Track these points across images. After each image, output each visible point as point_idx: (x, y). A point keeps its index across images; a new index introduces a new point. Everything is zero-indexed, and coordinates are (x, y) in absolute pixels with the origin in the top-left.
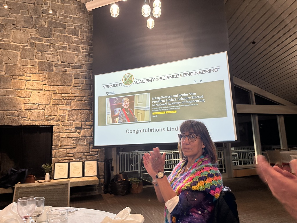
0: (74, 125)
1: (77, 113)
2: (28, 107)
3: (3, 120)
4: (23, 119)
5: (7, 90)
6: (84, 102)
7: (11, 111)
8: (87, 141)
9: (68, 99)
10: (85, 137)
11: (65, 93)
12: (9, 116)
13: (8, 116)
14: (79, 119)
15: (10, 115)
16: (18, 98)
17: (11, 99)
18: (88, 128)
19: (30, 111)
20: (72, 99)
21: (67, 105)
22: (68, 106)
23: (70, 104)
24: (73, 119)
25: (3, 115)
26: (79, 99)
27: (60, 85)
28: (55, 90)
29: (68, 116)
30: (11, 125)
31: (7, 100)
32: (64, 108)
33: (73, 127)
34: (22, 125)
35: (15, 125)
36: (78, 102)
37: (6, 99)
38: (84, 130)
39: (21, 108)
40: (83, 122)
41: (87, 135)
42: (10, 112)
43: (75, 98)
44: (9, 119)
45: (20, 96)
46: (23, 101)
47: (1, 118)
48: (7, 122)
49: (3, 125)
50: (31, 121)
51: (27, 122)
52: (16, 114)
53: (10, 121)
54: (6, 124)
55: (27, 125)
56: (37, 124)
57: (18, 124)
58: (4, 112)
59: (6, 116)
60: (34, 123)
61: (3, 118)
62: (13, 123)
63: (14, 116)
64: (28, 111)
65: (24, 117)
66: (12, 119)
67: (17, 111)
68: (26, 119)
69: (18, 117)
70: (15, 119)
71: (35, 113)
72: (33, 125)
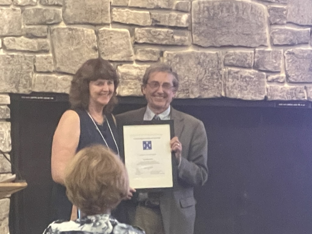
2: (283, 36)
3: (218, 79)
4: (270, 78)
7: (238, 51)
13: (229, 68)
15: (235, 62)
16: (256, 6)
17: (237, 8)
19: (291, 50)
25: (215, 63)
30: (239, 96)
31: (228, 10)
34: (269, 97)
35: (250, 99)
37: (224, 9)
39: (265, 40)
42: (235, 54)
46: (267, 15)
47: (213, 74)
48: (228, 88)
49: (219, 96)
50: (293, 86)
51: (282, 89)
52: (251, 61)
53: (236, 86)
54: (225, 94)
55: (283, 99)
56: (308, 98)
57: (257, 94)
58: (218, 52)
59: (226, 65)
60: (301, 94)
61: (219, 74)
62: (246, 92)
63: (247, 66)
64: (284, 52)
65: (274, 70)
66: (241, 76)
67: (253, 52)
68: (277, 78)
69: (257, 72)
70: (251, 78)
71: (303, 57)
72: (298, 99)
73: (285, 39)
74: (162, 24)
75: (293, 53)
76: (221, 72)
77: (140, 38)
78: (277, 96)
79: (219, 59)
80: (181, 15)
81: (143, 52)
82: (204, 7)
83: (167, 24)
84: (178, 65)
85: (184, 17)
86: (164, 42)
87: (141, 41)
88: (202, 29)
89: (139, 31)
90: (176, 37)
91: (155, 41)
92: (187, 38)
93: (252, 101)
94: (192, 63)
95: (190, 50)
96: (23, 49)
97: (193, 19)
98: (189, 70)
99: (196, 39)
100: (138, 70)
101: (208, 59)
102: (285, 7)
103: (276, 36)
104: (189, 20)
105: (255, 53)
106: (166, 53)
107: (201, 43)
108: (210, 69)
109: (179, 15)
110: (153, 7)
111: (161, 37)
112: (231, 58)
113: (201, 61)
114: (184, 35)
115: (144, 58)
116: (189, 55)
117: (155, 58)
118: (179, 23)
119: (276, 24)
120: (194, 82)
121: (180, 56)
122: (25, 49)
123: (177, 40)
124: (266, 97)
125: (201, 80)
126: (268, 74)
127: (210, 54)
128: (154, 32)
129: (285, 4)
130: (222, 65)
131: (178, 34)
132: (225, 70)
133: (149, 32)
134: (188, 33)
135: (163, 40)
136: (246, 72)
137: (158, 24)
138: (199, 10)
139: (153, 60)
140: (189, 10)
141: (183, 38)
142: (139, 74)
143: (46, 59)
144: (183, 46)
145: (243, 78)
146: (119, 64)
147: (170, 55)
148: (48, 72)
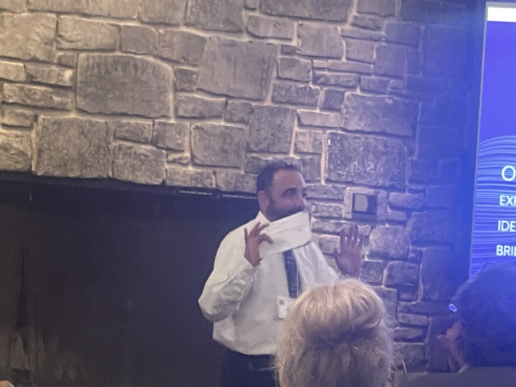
0: (348, 201)
1: (361, 149)
2: (191, 106)
3: (105, 155)
4: (171, 158)
5: (122, 24)
6: (390, 102)
7: (133, 121)
8: (390, 276)
9: (332, 81)
10: (385, 257)
11: (325, 54)
12: (125, 139)
13: (121, 142)
14: (369, 175)
15: (127, 135)
16: (159, 66)
17: (136, 67)
18: (396, 218)
19: (199, 124)
20: (350, 84)
21: (328, 107)
22: (332, 114)
23: (337, 106)
24: (347, 176)
25: (103, 134)
26: (372, 87)
27: (307, 15)
28: (289, 36)
29: (330, 160)
30: (130, 178)
31: (124, 68)
32: (318, 122)
33: (345, 210)
34: (168, 182)
35: (143, 182)
36: (369, 99)
37: (119, 68)
38: (381, 226)
39: (168, 109)
40: (382, 194)
41: (392, 252)
42: (128, 124)
43: (359, 81)
44: (125, 155)
45: (166, 54)
46: (172, 77)
47: (99, 148)
48: (117, 167)
49: (105, 176)
50: (199, 170)
51: (184, 172)
52: (149, 135)
53: (128, 165)
54: (113, 174)
55: (186, 185)
56: (217, 185)
57: (154, 177)
58: (107, 120)
59: (116, 138)
60: (209, 180)
61: (106, 149)
62: (138, 174)
63: (142, 140)
64: (191, 126)
65: (176, 148)
66: (135, 153)
67: (152, 123)
68: (180, 159)
69: (155, 148)
70: (146, 156)
71: (214, 135)
72: (204, 186)
73: (194, 110)
74: (39, 80)
75: (202, 129)
76: (109, 146)
77: (11, 97)
78: (178, 180)
79: (108, 130)
80: (63, 71)
81: (12, 115)
82: (94, 63)
83: (45, 81)
84: (56, 134)
85: (68, 74)
86: (40, 104)
87: (11, 101)
88: (90, 90)
89: (9, 88)
90: (56, 99)
91: (29, 102)
92: (69, 100)
93: (146, 186)
94: (73, 132)
95: (73, 115)
97: (78, 76)
98: (69, 141)
99: (81, 103)
100: (4, 137)
101: (94, 129)
102: (195, 70)
103: (182, 105)
104: (74, 78)
105: (154, 125)
106: (41, 117)
107: (86, 109)
108: (96, 142)
109: (60, 71)
110: (28, 58)
111: (37, 97)
112: (124, 129)
113: (85, 131)
114: (66, 96)
115: (13, 122)
116: (71, 122)
117: (27, 123)
118: (62, 80)
119: (183, 90)
120: (75, 157)
121: (58, 123)
123: (57, 102)
124: (164, 182)
125: (83, 155)
126: (168, 152)
127: (97, 122)
128: (28, 90)
129: (195, 66)
130: (111, 139)
131: (59, 95)
132: (114, 144)
133: (22, 89)
134: (71, 94)
135: (39, 100)
136: (142, 148)
137: (34, 80)
138: (88, 66)
139: (24, 125)
140: (75, 65)
141: (64, 100)
142: (5, 142)
144: (63, 109)
145: (137, 156)
147: (46, 121)
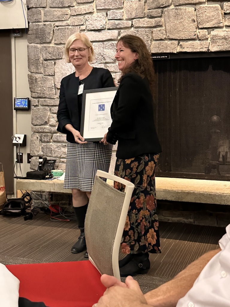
96: (145, 26)
122: (147, 26)
143: (160, 31)
146: (212, 29)
148: (161, 40)
